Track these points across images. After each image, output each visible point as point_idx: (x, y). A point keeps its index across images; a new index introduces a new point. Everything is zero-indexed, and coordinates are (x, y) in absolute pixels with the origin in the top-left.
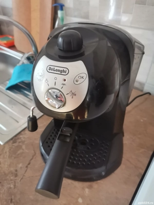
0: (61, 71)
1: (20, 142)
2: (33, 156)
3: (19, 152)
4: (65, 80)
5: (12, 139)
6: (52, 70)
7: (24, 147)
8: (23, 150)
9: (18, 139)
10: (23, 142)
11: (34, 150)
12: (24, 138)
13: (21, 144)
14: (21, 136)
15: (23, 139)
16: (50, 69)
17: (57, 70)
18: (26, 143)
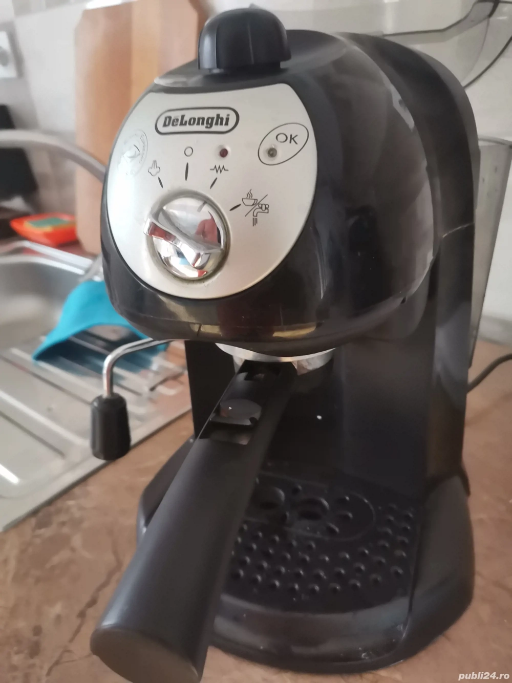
0: (210, 122)
1: (63, 524)
2: (110, 575)
3: (56, 559)
4: (224, 153)
5: (35, 513)
6: (174, 122)
7: (77, 540)
8: (73, 550)
9: (59, 511)
10: (76, 523)
11: (115, 553)
12: (81, 508)
13: (66, 530)
14: (71, 503)
15: (77, 514)
16: (169, 121)
17: (192, 121)
18: (85, 525)
